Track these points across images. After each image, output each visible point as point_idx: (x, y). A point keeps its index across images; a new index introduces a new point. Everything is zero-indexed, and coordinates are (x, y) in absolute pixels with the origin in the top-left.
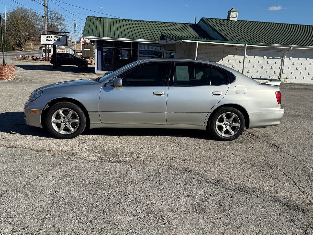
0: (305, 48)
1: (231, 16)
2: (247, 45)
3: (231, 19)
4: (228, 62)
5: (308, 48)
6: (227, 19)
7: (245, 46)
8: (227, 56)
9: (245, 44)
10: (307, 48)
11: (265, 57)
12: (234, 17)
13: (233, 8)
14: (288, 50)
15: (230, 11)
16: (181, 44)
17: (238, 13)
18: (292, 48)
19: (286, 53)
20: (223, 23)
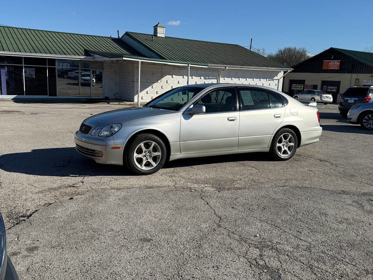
0: (238, 68)
1: (158, 32)
2: (190, 65)
3: (158, 35)
4: (167, 83)
5: (241, 68)
6: (153, 34)
7: (188, 66)
8: (166, 77)
9: (188, 64)
11: (202, 77)
12: (161, 33)
13: (159, 23)
14: (223, 70)
15: (157, 25)
16: (112, 62)
17: (165, 28)
18: (227, 68)
19: (222, 73)
20: (153, 40)
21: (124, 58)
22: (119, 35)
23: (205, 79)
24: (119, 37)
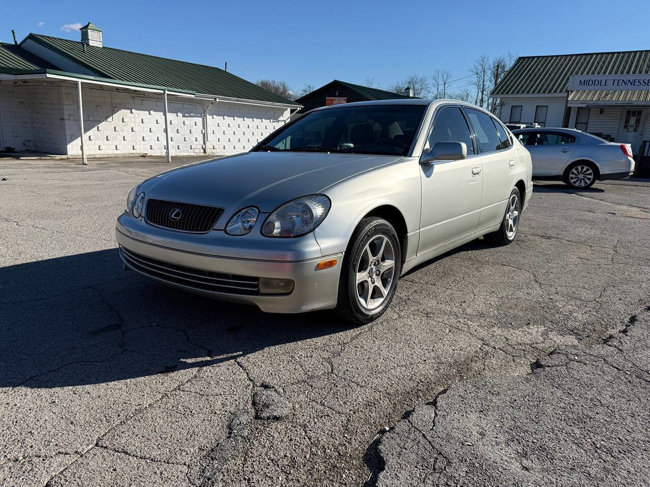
0: (233, 100)
1: (90, 37)
2: (167, 92)
3: (91, 43)
4: (123, 122)
7: (164, 93)
8: (120, 111)
10: (236, 101)
11: (179, 114)
12: (96, 40)
13: (89, 23)
14: (212, 104)
15: (86, 27)
17: (101, 33)
18: (218, 100)
19: (209, 108)
20: (84, 50)
21: (48, 75)
22: (16, 39)
23: (184, 116)
24: (16, 42)
